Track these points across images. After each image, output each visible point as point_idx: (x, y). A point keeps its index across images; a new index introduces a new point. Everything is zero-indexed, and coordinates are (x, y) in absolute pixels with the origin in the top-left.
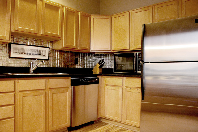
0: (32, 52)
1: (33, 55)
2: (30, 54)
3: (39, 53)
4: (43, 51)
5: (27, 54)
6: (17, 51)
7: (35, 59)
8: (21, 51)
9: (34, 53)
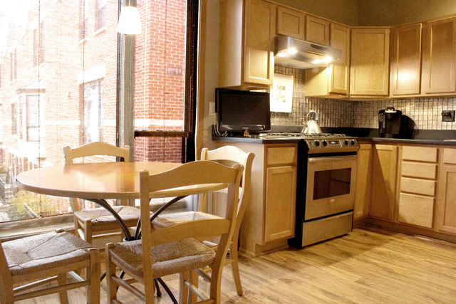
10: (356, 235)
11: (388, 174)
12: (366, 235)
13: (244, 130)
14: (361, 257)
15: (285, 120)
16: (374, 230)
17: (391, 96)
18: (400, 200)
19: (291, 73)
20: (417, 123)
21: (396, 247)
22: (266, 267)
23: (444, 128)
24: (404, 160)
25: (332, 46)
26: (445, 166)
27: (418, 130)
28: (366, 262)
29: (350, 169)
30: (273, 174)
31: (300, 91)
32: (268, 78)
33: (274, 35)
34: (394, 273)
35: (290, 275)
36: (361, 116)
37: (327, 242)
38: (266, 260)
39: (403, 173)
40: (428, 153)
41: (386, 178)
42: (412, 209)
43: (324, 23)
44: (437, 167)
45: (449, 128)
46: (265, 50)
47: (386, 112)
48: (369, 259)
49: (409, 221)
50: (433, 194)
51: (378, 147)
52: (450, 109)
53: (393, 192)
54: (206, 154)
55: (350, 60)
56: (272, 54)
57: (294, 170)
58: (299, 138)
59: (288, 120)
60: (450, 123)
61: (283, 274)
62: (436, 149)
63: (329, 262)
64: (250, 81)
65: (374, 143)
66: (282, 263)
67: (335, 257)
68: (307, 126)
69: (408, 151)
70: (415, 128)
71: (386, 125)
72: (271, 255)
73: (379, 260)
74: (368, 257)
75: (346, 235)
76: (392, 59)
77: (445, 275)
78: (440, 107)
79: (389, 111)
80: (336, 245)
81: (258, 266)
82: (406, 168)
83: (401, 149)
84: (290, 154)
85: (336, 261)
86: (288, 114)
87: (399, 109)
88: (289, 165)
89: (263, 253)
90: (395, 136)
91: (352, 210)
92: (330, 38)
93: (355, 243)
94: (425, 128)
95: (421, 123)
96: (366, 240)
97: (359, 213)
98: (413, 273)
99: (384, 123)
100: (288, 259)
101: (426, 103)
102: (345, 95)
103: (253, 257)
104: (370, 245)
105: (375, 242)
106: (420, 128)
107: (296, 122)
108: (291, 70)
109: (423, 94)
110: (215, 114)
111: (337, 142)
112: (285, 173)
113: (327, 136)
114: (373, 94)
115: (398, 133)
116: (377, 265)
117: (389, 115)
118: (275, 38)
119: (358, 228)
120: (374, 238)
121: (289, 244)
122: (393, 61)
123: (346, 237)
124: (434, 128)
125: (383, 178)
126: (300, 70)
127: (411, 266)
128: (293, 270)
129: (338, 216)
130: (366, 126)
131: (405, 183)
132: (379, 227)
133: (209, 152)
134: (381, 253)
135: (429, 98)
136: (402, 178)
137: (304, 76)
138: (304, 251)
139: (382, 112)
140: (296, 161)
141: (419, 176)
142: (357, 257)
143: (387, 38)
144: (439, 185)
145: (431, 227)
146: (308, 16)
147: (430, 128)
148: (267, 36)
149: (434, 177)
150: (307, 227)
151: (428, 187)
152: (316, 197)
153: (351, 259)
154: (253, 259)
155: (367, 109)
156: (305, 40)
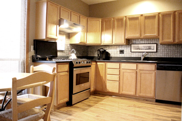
0: (144, 48)
1: (145, 49)
2: (143, 49)
3: (149, 48)
4: (152, 46)
5: (141, 49)
6: (135, 48)
7: (144, 52)
8: (138, 48)
9: (146, 48)
10: (92, 98)
11: (102, 74)
12: (95, 98)
13: (47, 58)
14: (95, 106)
15: (62, 53)
16: (98, 95)
17: (102, 44)
18: (107, 83)
19: (64, 34)
20: (111, 54)
21: (107, 101)
22: (59, 115)
23: (120, 56)
24: (108, 68)
25: (81, 24)
26: (122, 70)
27: (111, 57)
28: (98, 108)
29: (89, 72)
30: (60, 76)
31: (68, 41)
32: (56, 36)
33: (59, 19)
34: (109, 111)
35: (70, 117)
36: (91, 52)
37: (82, 102)
38: (59, 112)
39: (108, 73)
40: (116, 65)
41: (101, 75)
42: (111, 86)
43: (78, 15)
44: (120, 70)
45: (122, 56)
46: (55, 24)
47: (100, 50)
48: (99, 107)
49: (110, 91)
50: (118, 80)
51: (98, 63)
52: (122, 49)
53: (104, 80)
54: (33, 68)
55: (87, 30)
56: (58, 26)
57: (68, 74)
58: (70, 61)
59: (63, 53)
60: (122, 54)
61: (67, 117)
62: (119, 64)
63: (84, 110)
64: (49, 37)
65: (96, 62)
66: (66, 112)
67: (86, 108)
68: (71, 56)
69: (109, 65)
70: (110, 56)
71: (100, 55)
72: (60, 109)
73: (102, 107)
74: (98, 106)
75: (88, 98)
76: (102, 30)
77: (125, 109)
78: (119, 49)
79: (101, 50)
80: (85, 103)
81: (56, 115)
82: (109, 71)
83: (107, 64)
84: (66, 67)
85: (87, 109)
86: (63, 51)
87: (105, 49)
88: (66, 72)
89: (57, 109)
90: (104, 59)
91: (90, 88)
92: (80, 21)
93: (92, 101)
94: (114, 56)
95: (112, 54)
96: (96, 99)
97: (92, 89)
98: (115, 110)
99: (99, 55)
100: (68, 110)
101: (114, 47)
102: (85, 43)
103: (53, 111)
104: (98, 101)
105: (99, 100)
106: (112, 56)
107: (66, 54)
108: (64, 33)
109: (113, 44)
110: (33, 51)
111: (84, 62)
112: (65, 75)
113: (80, 60)
114: (95, 43)
115: (105, 58)
116: (102, 109)
117: (101, 51)
118: (59, 20)
119: (92, 95)
120: (99, 98)
121: (66, 104)
122: (103, 31)
123: (88, 99)
124: (117, 56)
125: (100, 75)
126: (68, 33)
127: (114, 108)
128: (70, 115)
129: (85, 91)
130: (93, 56)
131: (108, 77)
132: (99, 94)
133: (34, 67)
134: (102, 104)
135: (115, 45)
136: (107, 75)
137: (69, 36)
138: (73, 106)
139: (99, 50)
140: (69, 70)
141: (113, 74)
142: (94, 106)
143: (100, 23)
144: (120, 77)
145: (118, 92)
146: (72, 12)
147: (115, 56)
148: (56, 19)
149: (119, 74)
150: (74, 97)
151: (116, 78)
152: (77, 84)
153: (92, 107)
154: (53, 112)
155: (93, 49)
156: (71, 21)
